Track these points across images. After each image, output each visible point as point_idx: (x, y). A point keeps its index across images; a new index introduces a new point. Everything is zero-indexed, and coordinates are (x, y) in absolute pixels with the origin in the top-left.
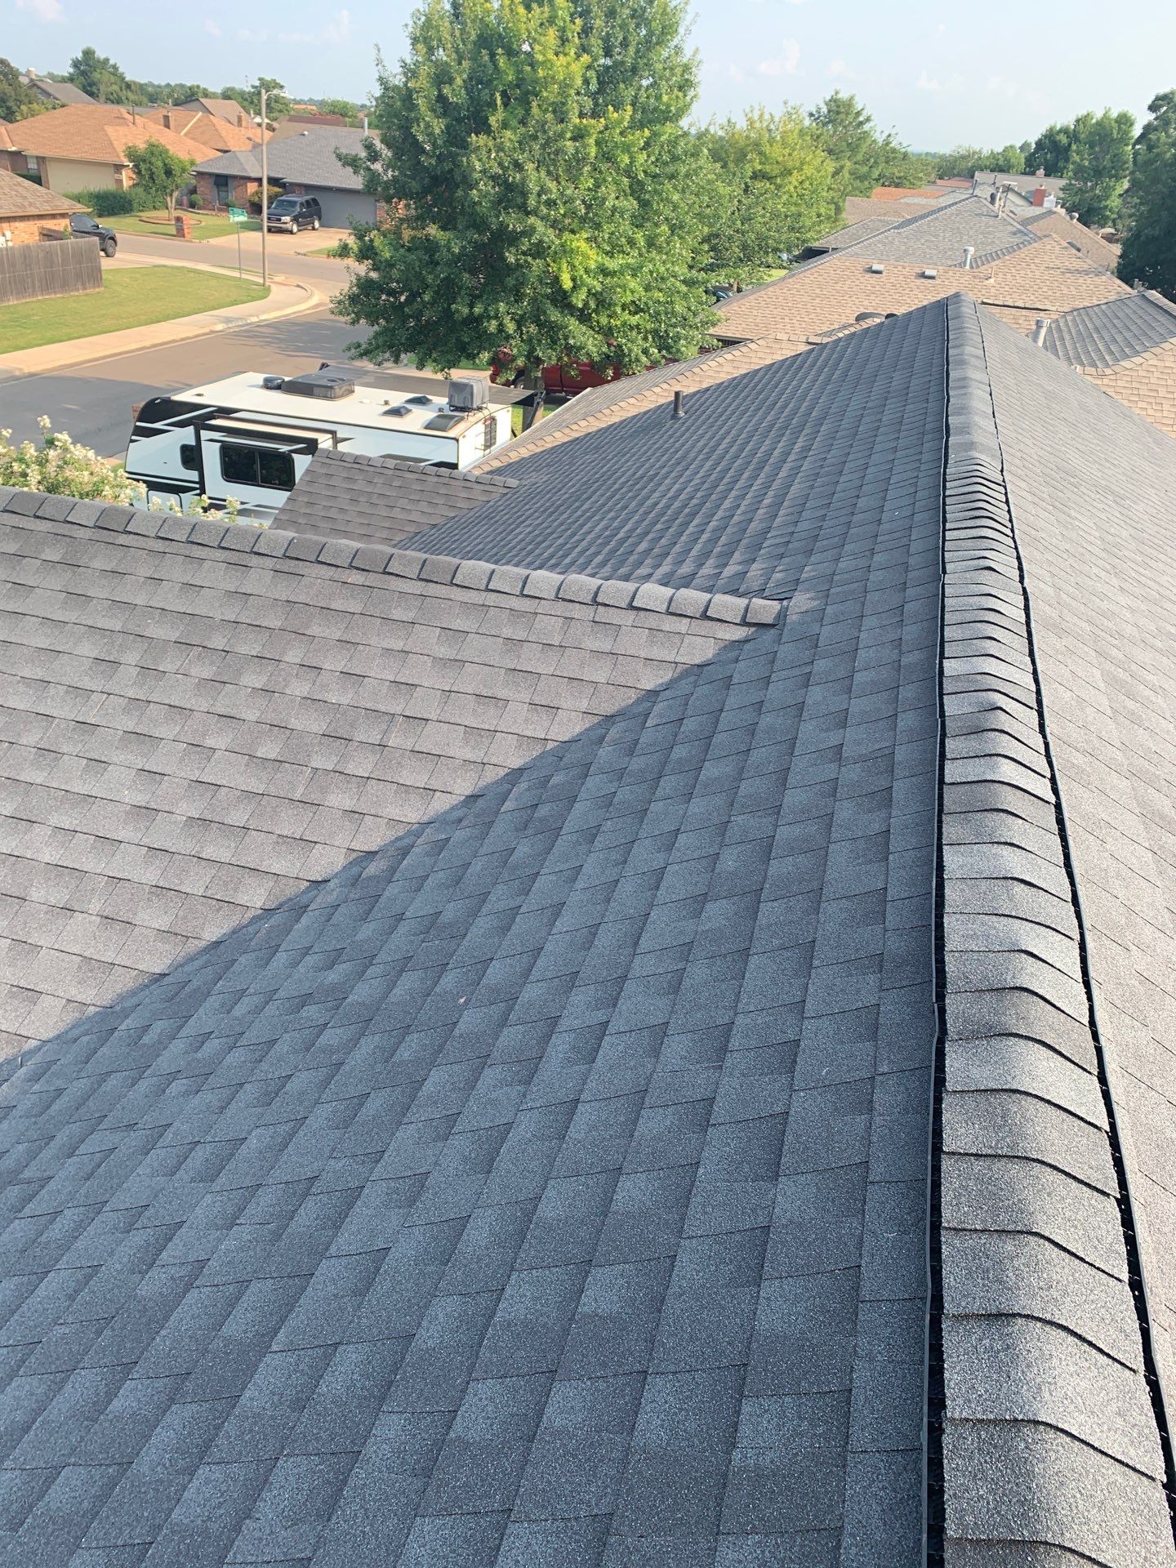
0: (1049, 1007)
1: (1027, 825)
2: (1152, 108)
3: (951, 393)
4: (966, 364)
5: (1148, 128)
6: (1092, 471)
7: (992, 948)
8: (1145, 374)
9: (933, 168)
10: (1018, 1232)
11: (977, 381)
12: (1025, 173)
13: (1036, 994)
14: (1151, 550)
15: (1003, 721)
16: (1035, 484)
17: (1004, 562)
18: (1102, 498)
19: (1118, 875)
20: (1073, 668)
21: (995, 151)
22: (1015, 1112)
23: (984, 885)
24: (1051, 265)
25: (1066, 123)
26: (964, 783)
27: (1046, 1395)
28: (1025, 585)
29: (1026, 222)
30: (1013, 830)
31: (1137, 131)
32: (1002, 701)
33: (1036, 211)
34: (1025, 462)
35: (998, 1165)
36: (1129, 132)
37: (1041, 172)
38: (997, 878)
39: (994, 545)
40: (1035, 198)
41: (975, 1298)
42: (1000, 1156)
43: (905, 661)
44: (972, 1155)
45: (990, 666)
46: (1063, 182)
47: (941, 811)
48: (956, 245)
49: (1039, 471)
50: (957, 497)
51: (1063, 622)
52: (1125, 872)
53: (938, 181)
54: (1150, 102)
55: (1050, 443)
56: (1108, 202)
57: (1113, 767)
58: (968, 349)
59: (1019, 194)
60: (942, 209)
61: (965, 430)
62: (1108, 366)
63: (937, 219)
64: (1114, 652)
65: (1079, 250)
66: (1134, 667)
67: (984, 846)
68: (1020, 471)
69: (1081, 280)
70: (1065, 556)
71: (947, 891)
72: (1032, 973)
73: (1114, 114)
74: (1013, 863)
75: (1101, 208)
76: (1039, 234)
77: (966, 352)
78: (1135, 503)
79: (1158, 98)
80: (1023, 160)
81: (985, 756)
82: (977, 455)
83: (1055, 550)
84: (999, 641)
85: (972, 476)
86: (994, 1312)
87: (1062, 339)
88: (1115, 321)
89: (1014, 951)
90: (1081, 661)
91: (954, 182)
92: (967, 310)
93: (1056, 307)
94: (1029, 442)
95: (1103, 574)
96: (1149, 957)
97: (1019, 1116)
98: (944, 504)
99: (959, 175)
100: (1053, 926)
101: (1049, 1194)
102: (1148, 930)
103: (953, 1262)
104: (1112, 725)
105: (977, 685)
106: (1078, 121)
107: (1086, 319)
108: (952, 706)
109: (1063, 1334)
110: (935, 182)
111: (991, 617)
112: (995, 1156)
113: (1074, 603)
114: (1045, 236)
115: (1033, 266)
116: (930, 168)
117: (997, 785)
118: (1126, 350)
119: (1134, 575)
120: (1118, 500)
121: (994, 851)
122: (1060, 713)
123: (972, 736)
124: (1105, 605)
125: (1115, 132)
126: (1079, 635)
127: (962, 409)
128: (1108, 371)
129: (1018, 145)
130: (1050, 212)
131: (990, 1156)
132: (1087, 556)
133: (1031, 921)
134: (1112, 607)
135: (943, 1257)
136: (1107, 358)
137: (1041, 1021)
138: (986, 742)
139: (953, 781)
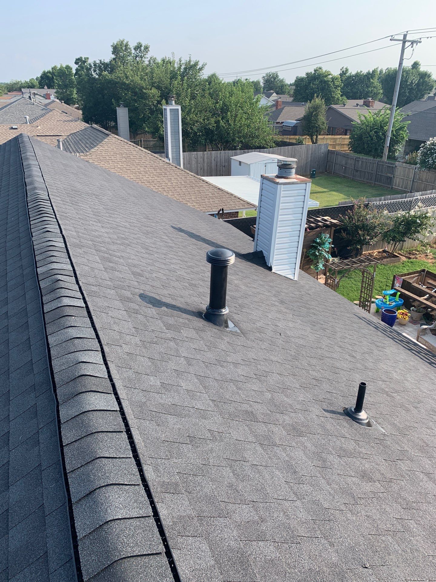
0: (93, 378)
1: (76, 318)
2: (76, 63)
3: (25, 171)
4: (28, 159)
5: (77, 70)
6: (86, 189)
7: (69, 366)
8: (100, 153)
9: (5, 88)
10: (93, 460)
11: (33, 164)
12: (40, 88)
13: (87, 375)
14: (111, 211)
15: (62, 284)
16: (63, 197)
17: (53, 228)
18: (91, 197)
19: (115, 323)
20: (88, 258)
21: (27, 81)
22: (86, 419)
23: (64, 345)
24: (59, 120)
25: (48, 70)
26: (51, 311)
27: (109, 511)
28: (63, 234)
29: (46, 105)
30: (72, 321)
31: (74, 72)
32: (60, 277)
33: (48, 101)
34: (58, 190)
35: (83, 441)
36: (71, 72)
37: (46, 87)
38: (68, 340)
39: (49, 222)
40: (47, 97)
41: (81, 492)
42: (83, 437)
43: (25, 273)
44: (74, 442)
45: (55, 266)
46: (55, 90)
47: (45, 324)
48: (22, 116)
49: (64, 192)
50: (33, 208)
51: (81, 243)
52: (117, 321)
53: (8, 93)
54: (74, 61)
55: (68, 182)
56: (73, 96)
57: (108, 287)
58: (28, 154)
59: (41, 96)
60: (12, 103)
61: (32, 183)
62: (87, 152)
63: (11, 107)
64: (102, 248)
65: (67, 113)
66: (110, 252)
67: (62, 330)
68: (56, 194)
69: (71, 124)
70: (79, 220)
71: (52, 352)
72: (85, 369)
73: (64, 66)
74: (73, 333)
75: (71, 98)
76: (52, 109)
77: (28, 155)
78: (103, 197)
79: (77, 60)
80: (38, 83)
81: (57, 298)
82: (37, 191)
83: (74, 219)
84: (56, 256)
85: (36, 200)
86: (88, 493)
87: (70, 145)
88: (85, 136)
89: (78, 363)
90: (90, 255)
91: (15, 93)
92: (26, 139)
93: (65, 134)
94: (59, 183)
95: (94, 223)
96: (129, 346)
97: (87, 420)
98: (28, 212)
99: (16, 90)
100: (90, 349)
101: (101, 442)
102: (128, 337)
103: (73, 483)
104: (105, 273)
105: (51, 274)
106: (52, 68)
107: (75, 136)
108: (43, 284)
109: (112, 487)
110: (7, 93)
111: (51, 248)
112: (82, 438)
113: (85, 236)
114: (53, 110)
115: (52, 121)
116: (3, 88)
117: (63, 307)
118: (91, 145)
119: (106, 221)
120: (97, 197)
121: (65, 331)
122: (85, 275)
123: (51, 293)
124: (96, 234)
125: (66, 72)
126: (88, 246)
127: (30, 176)
128: (88, 154)
129: (35, 78)
130: (53, 101)
131: (80, 439)
132: (88, 218)
133: (83, 351)
134: (100, 234)
135: (69, 483)
136: (86, 149)
137: (90, 384)
138: (56, 293)
139: (47, 311)
